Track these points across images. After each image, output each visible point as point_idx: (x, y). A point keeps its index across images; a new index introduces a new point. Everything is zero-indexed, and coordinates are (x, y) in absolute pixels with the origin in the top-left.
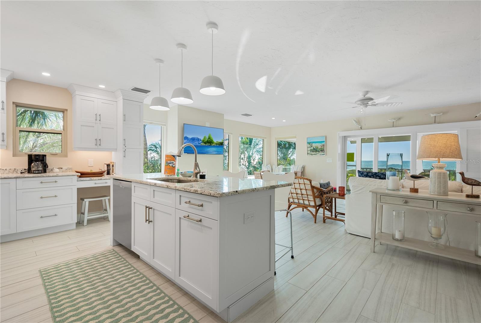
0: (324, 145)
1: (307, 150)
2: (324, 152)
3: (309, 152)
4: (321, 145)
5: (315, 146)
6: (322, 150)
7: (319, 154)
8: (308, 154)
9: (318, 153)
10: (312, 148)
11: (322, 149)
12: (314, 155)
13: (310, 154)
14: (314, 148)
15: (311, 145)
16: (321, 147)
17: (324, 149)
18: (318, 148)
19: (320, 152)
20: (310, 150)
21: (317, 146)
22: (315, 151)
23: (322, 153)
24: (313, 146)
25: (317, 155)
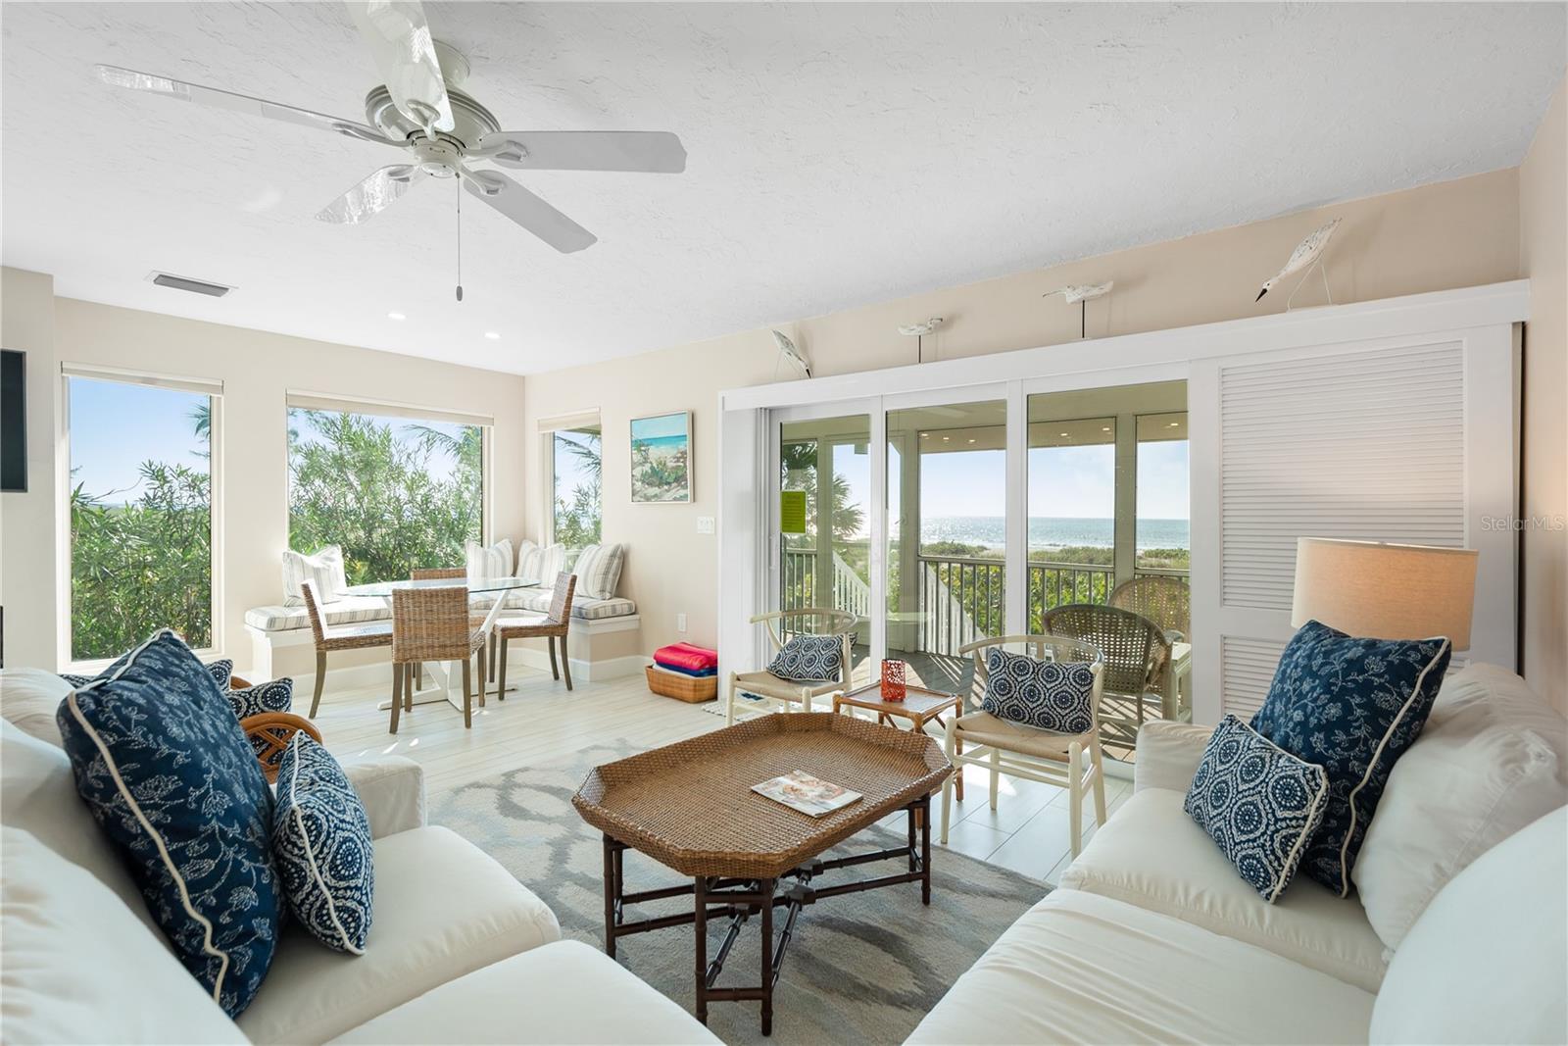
0: (685, 455)
1: (633, 476)
2: (687, 486)
3: (638, 485)
4: (674, 452)
5: (656, 460)
6: (680, 479)
7: (669, 493)
8: (634, 493)
9: (667, 491)
10: (647, 468)
11: (680, 473)
12: (653, 502)
13: (640, 494)
14: (654, 465)
15: (645, 453)
16: (675, 462)
17: (686, 472)
18: (665, 469)
19: (673, 485)
20: (642, 474)
21: (663, 458)
22: (656, 482)
23: (678, 490)
24: (649, 459)
25: (663, 499)
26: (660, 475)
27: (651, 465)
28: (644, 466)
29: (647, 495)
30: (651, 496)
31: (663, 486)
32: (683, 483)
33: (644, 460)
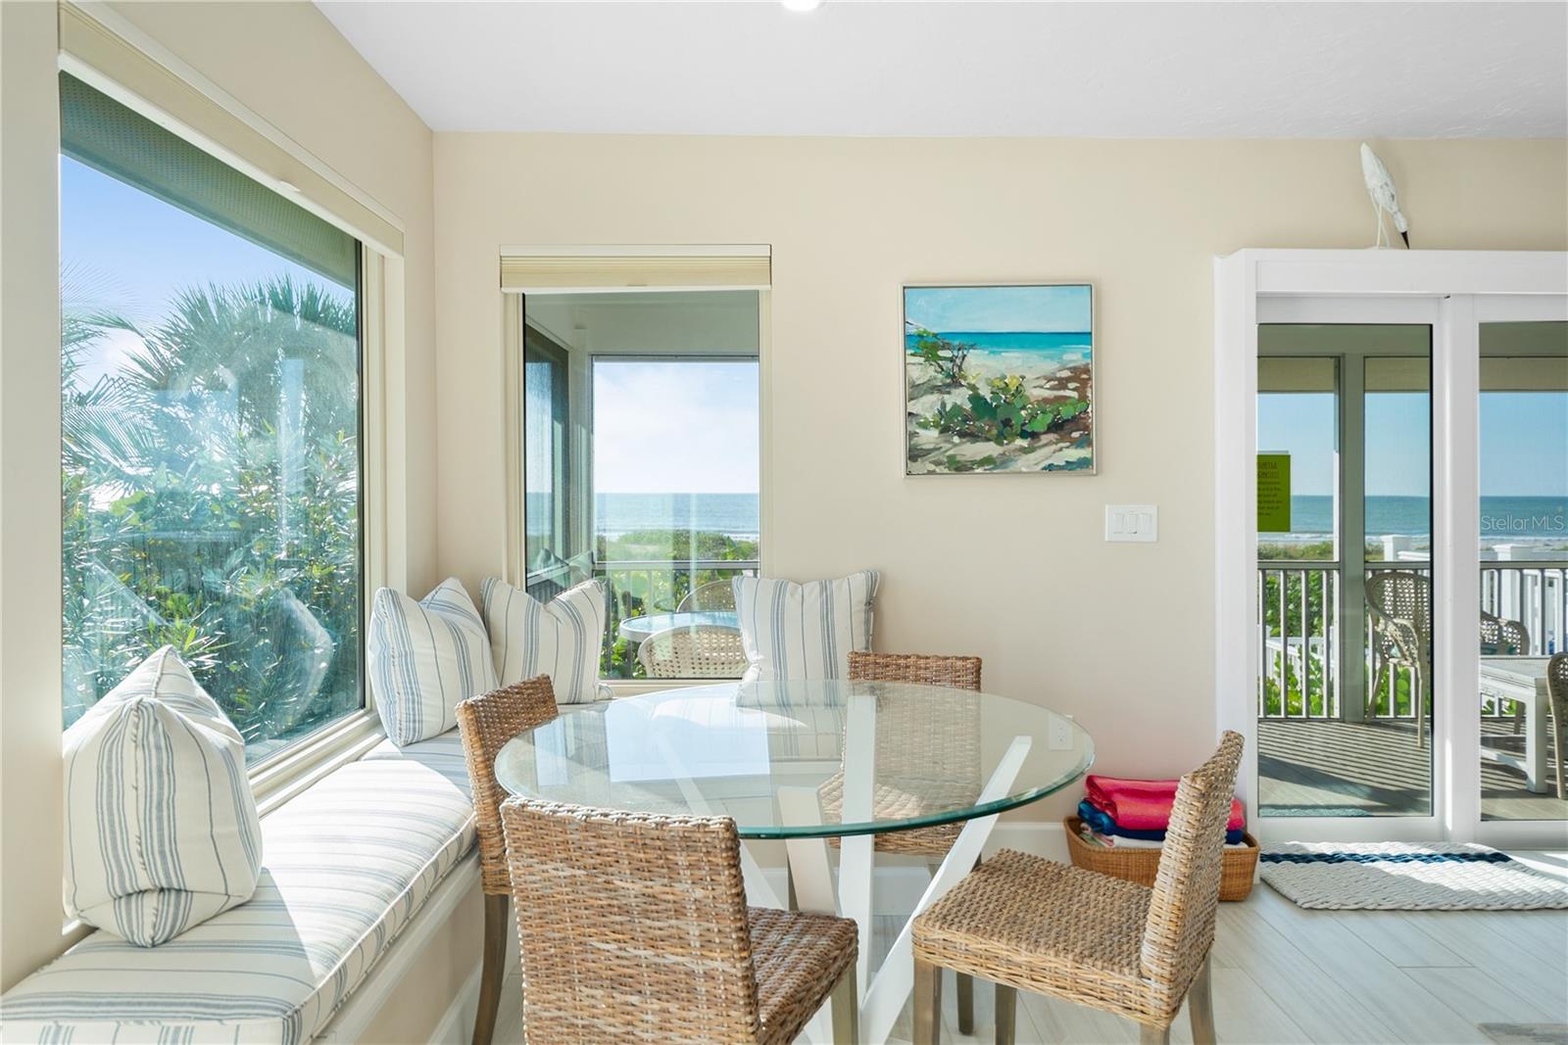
0: (1081, 374)
1: (910, 414)
2: (1085, 441)
3: (929, 437)
4: (1050, 366)
5: (989, 383)
6: (1068, 425)
7: (1032, 456)
8: (914, 454)
9: (1024, 451)
10: (960, 398)
11: (1066, 412)
12: (981, 474)
13: (933, 456)
14: (982, 392)
15: (950, 365)
16: (1052, 388)
17: (1085, 412)
18: (1018, 404)
19: (1045, 439)
20: (940, 413)
21: (1013, 377)
22: (989, 430)
23: (1061, 449)
24: (965, 378)
25: (1013, 467)
26: (1001, 415)
27: (971, 393)
28: (949, 393)
29: (958, 458)
30: (974, 462)
31: (1014, 441)
32: (1076, 435)
33: (948, 381)
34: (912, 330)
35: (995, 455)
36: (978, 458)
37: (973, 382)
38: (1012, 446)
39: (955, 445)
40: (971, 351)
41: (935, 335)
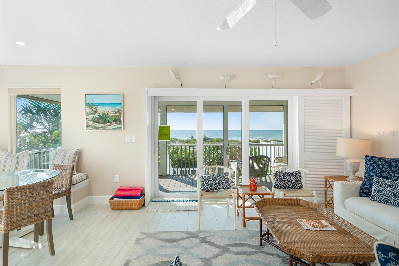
0: (119, 111)
1: (86, 119)
2: (121, 124)
3: (90, 123)
4: (114, 110)
5: (102, 112)
6: (117, 120)
7: (110, 126)
8: (87, 126)
9: (109, 125)
10: (96, 115)
11: (117, 118)
12: (100, 130)
13: (91, 126)
14: (101, 114)
15: (94, 109)
16: (114, 114)
17: (121, 118)
18: (108, 116)
19: (113, 123)
20: (93, 118)
21: (107, 112)
22: (102, 122)
23: (116, 125)
24: (97, 112)
25: (107, 128)
27: (98, 114)
28: (94, 114)
29: (96, 127)
30: (99, 128)
31: (107, 123)
32: (119, 122)
33: (94, 112)
34: (87, 103)
35: (103, 126)
36: (100, 127)
37: (99, 112)
38: (106, 125)
39: (96, 124)
40: (99, 107)
41: (92, 104)
